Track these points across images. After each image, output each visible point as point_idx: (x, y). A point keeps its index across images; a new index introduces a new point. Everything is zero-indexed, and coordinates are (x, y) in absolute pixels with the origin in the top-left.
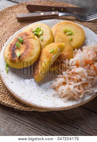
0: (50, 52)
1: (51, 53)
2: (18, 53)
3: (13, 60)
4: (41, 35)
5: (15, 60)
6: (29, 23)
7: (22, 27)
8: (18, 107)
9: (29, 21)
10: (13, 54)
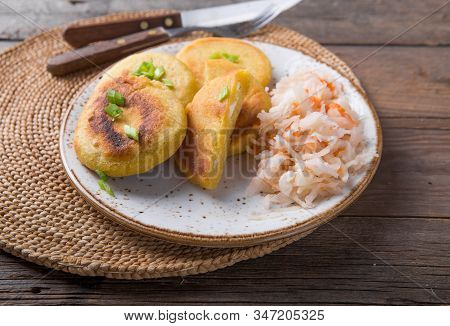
0: (220, 99)
1: (222, 100)
2: (130, 129)
3: (123, 150)
4: (164, 76)
5: (129, 149)
6: (91, 73)
7: (76, 87)
8: (191, 266)
9: (88, 71)
10: (114, 138)
